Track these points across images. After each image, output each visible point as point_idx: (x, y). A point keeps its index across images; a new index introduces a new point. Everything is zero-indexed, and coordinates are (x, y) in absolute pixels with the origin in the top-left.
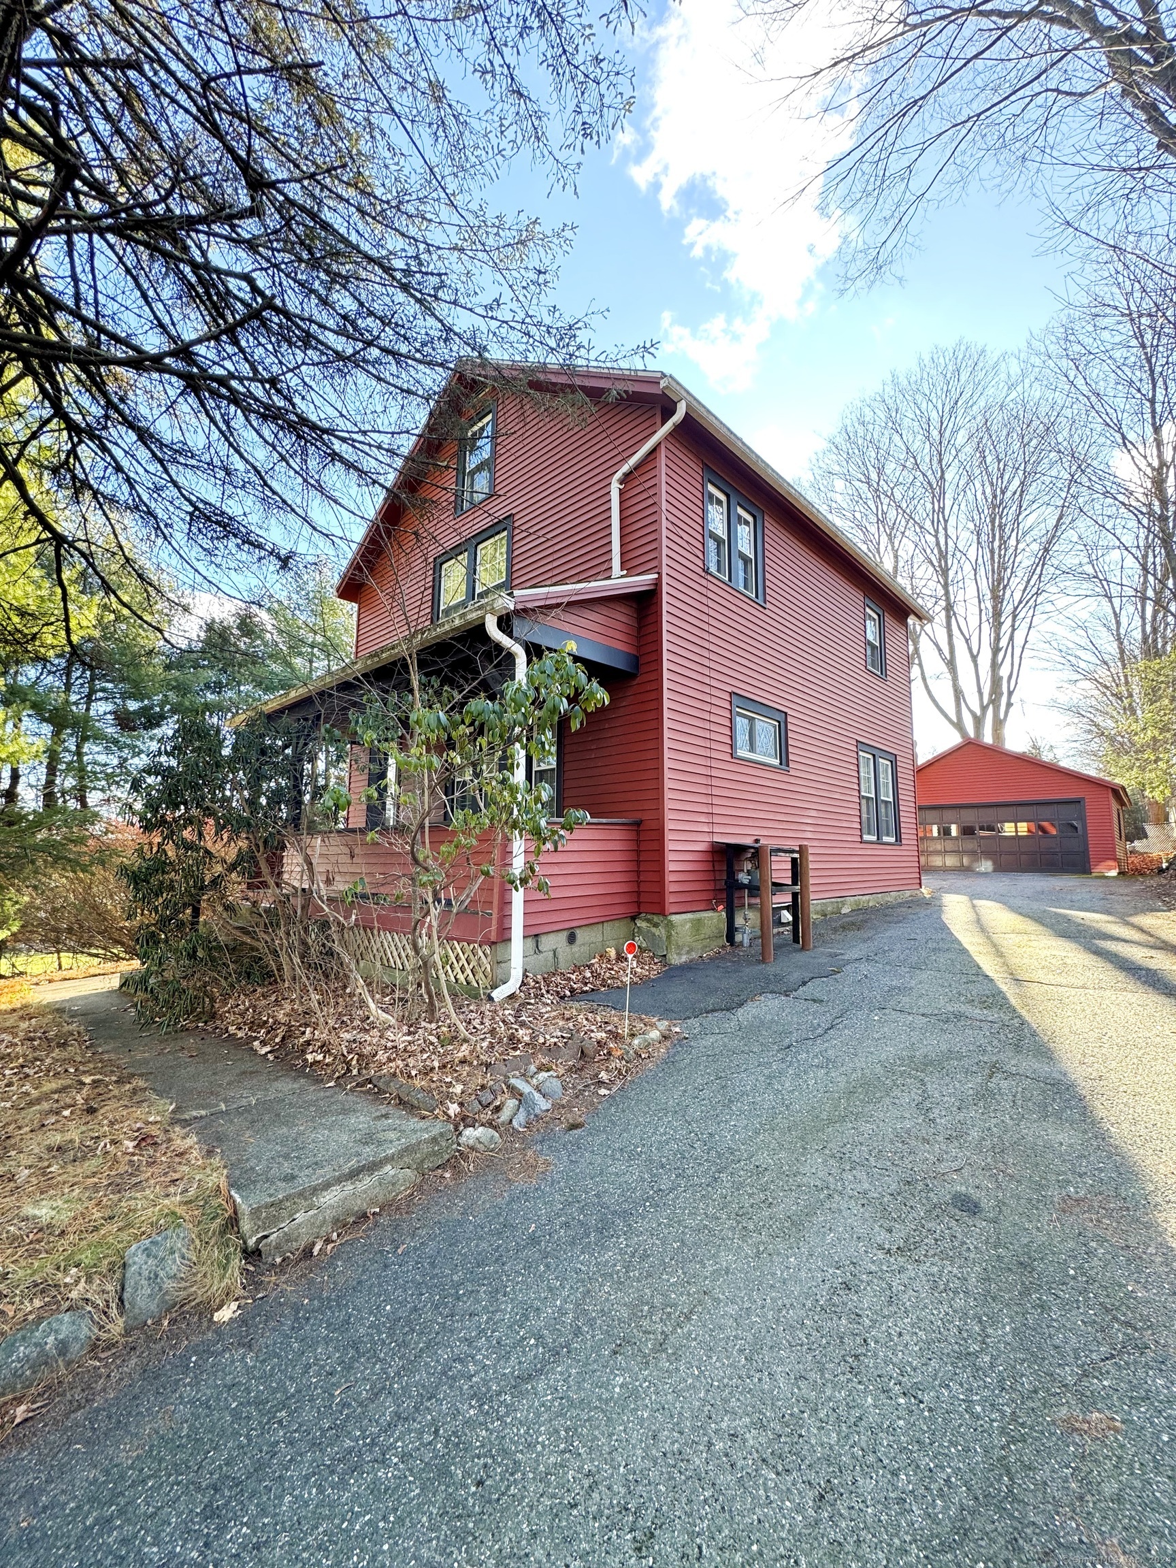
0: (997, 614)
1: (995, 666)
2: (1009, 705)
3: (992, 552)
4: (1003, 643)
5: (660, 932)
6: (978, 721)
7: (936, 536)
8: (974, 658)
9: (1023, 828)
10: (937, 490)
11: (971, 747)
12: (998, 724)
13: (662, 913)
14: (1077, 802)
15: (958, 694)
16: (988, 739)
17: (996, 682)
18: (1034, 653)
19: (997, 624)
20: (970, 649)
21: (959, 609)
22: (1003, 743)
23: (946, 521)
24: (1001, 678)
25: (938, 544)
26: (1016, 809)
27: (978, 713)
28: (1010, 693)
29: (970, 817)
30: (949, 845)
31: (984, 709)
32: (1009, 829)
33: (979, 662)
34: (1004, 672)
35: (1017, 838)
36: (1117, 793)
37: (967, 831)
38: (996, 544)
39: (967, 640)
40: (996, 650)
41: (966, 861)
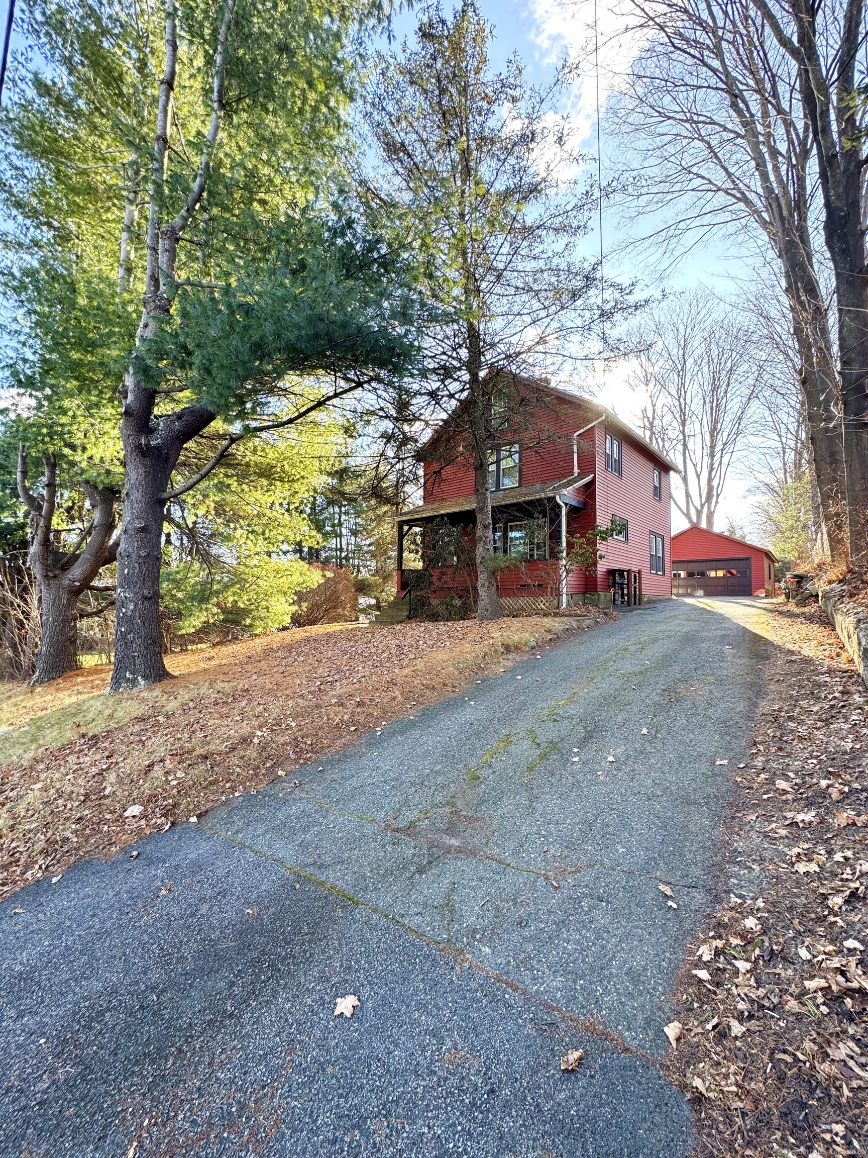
0: (713, 447)
1: (710, 480)
2: (717, 502)
3: (712, 409)
4: (716, 466)
5: (595, 597)
6: (699, 513)
7: (679, 400)
8: (698, 476)
9: (720, 574)
10: (681, 372)
11: (695, 529)
12: (710, 515)
13: (596, 591)
14: (747, 559)
15: (688, 495)
16: (704, 525)
17: (710, 489)
18: (734, 469)
19: (712, 455)
20: (696, 471)
21: (690, 445)
22: (712, 527)
23: (685, 392)
24: (713, 487)
25: (680, 405)
26: (717, 563)
27: (699, 508)
28: (718, 496)
29: (693, 567)
30: (681, 582)
31: (702, 506)
32: (713, 574)
33: (701, 477)
34: (715, 483)
35: (716, 578)
36: (768, 555)
37: (690, 575)
38: (715, 404)
39: (694, 465)
40: (711, 470)
41: (689, 591)
